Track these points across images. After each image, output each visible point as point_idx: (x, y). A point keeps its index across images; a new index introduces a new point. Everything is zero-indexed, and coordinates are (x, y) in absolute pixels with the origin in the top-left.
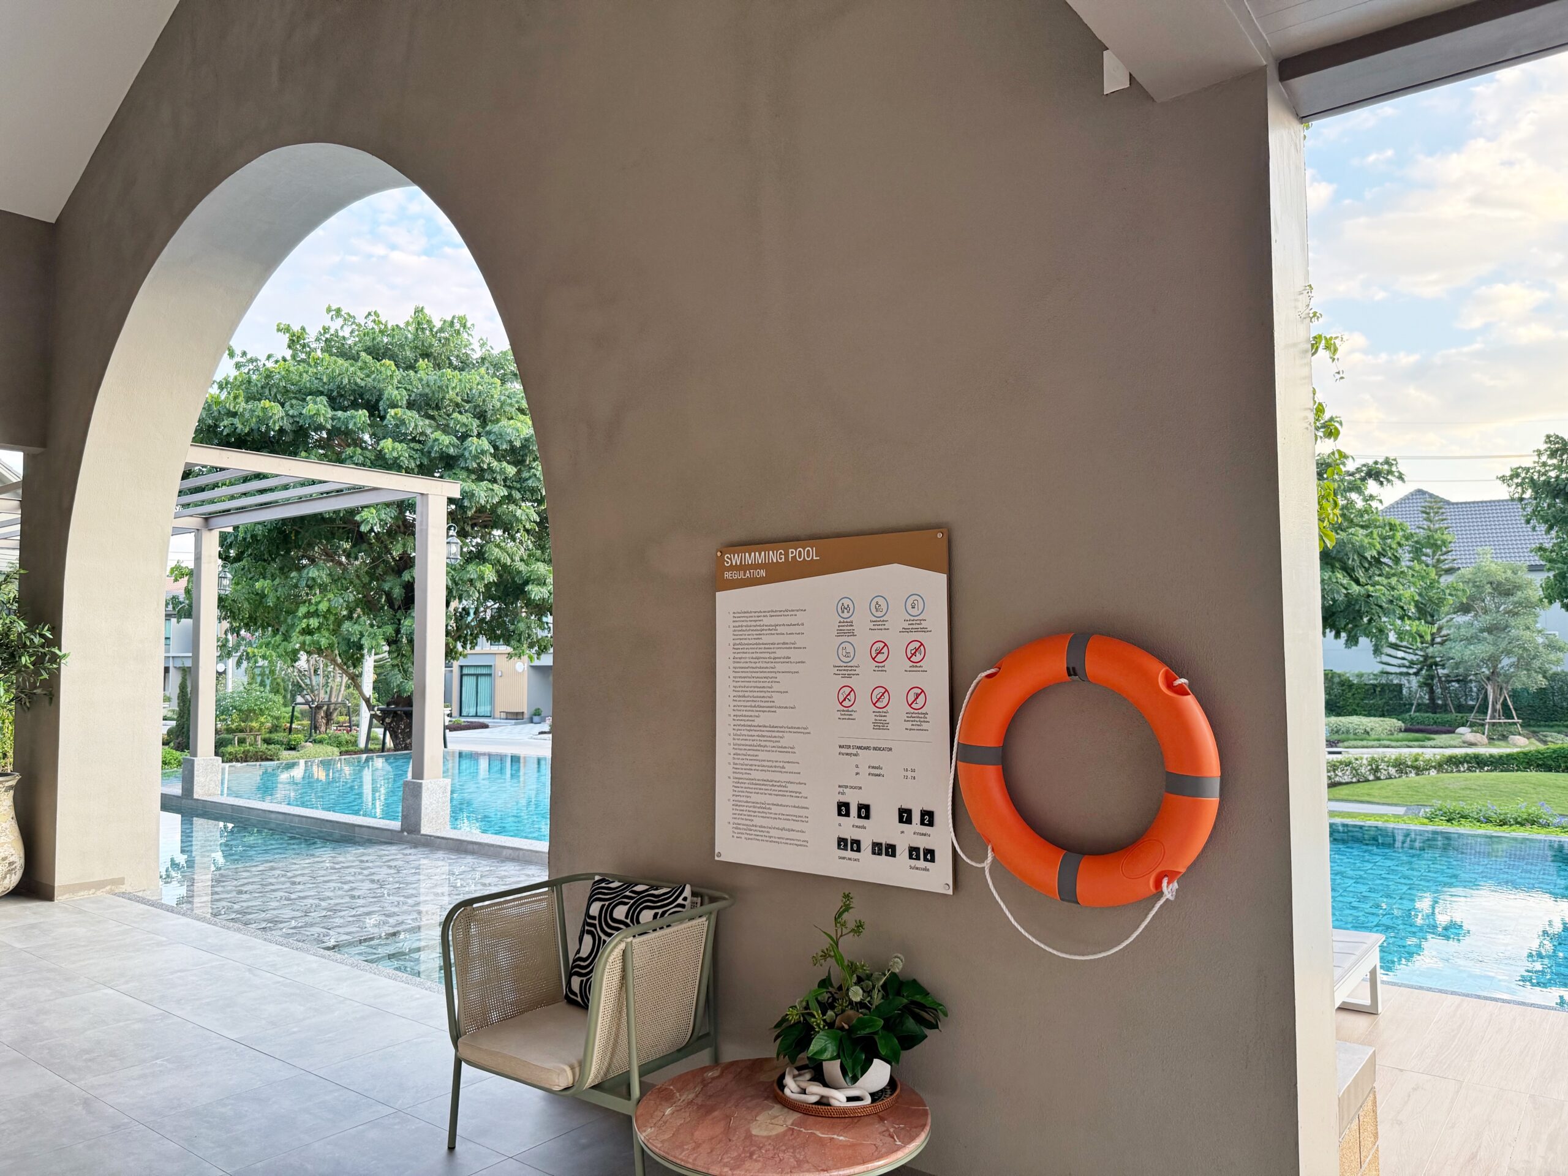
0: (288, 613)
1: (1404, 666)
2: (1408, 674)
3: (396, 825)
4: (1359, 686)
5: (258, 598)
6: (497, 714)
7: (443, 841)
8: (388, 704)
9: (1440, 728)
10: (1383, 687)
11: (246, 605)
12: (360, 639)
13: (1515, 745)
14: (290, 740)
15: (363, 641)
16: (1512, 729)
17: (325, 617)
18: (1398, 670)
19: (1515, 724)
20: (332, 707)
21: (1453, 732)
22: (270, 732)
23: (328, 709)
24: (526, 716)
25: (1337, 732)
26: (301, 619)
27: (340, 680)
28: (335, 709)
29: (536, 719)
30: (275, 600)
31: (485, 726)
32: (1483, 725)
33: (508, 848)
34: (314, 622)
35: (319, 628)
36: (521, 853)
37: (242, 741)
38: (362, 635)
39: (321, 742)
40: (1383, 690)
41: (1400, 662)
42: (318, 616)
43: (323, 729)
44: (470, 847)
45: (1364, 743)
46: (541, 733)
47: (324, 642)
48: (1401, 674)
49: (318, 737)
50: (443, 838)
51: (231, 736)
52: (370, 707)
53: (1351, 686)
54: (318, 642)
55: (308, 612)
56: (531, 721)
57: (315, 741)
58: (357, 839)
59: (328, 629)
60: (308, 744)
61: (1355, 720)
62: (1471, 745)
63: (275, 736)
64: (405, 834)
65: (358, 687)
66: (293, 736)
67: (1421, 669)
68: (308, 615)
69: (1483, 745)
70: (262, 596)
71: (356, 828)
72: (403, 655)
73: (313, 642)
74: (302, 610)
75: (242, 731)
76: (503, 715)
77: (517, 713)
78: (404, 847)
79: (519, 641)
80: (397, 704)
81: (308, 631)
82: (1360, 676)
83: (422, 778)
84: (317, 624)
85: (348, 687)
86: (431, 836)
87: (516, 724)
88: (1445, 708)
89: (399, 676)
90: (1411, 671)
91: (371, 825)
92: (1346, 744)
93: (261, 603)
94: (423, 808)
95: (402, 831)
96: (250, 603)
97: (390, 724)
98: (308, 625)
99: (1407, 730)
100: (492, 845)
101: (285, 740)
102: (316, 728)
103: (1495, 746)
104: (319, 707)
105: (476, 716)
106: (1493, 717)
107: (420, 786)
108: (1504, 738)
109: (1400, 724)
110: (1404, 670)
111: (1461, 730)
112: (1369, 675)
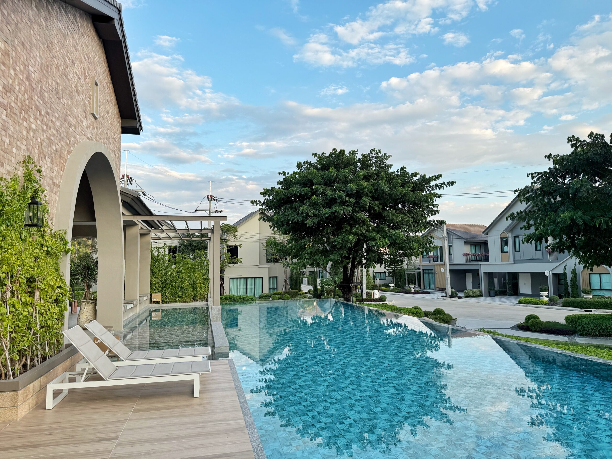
6: (435, 288)
76: (438, 289)
77: (443, 288)
105: (429, 288)
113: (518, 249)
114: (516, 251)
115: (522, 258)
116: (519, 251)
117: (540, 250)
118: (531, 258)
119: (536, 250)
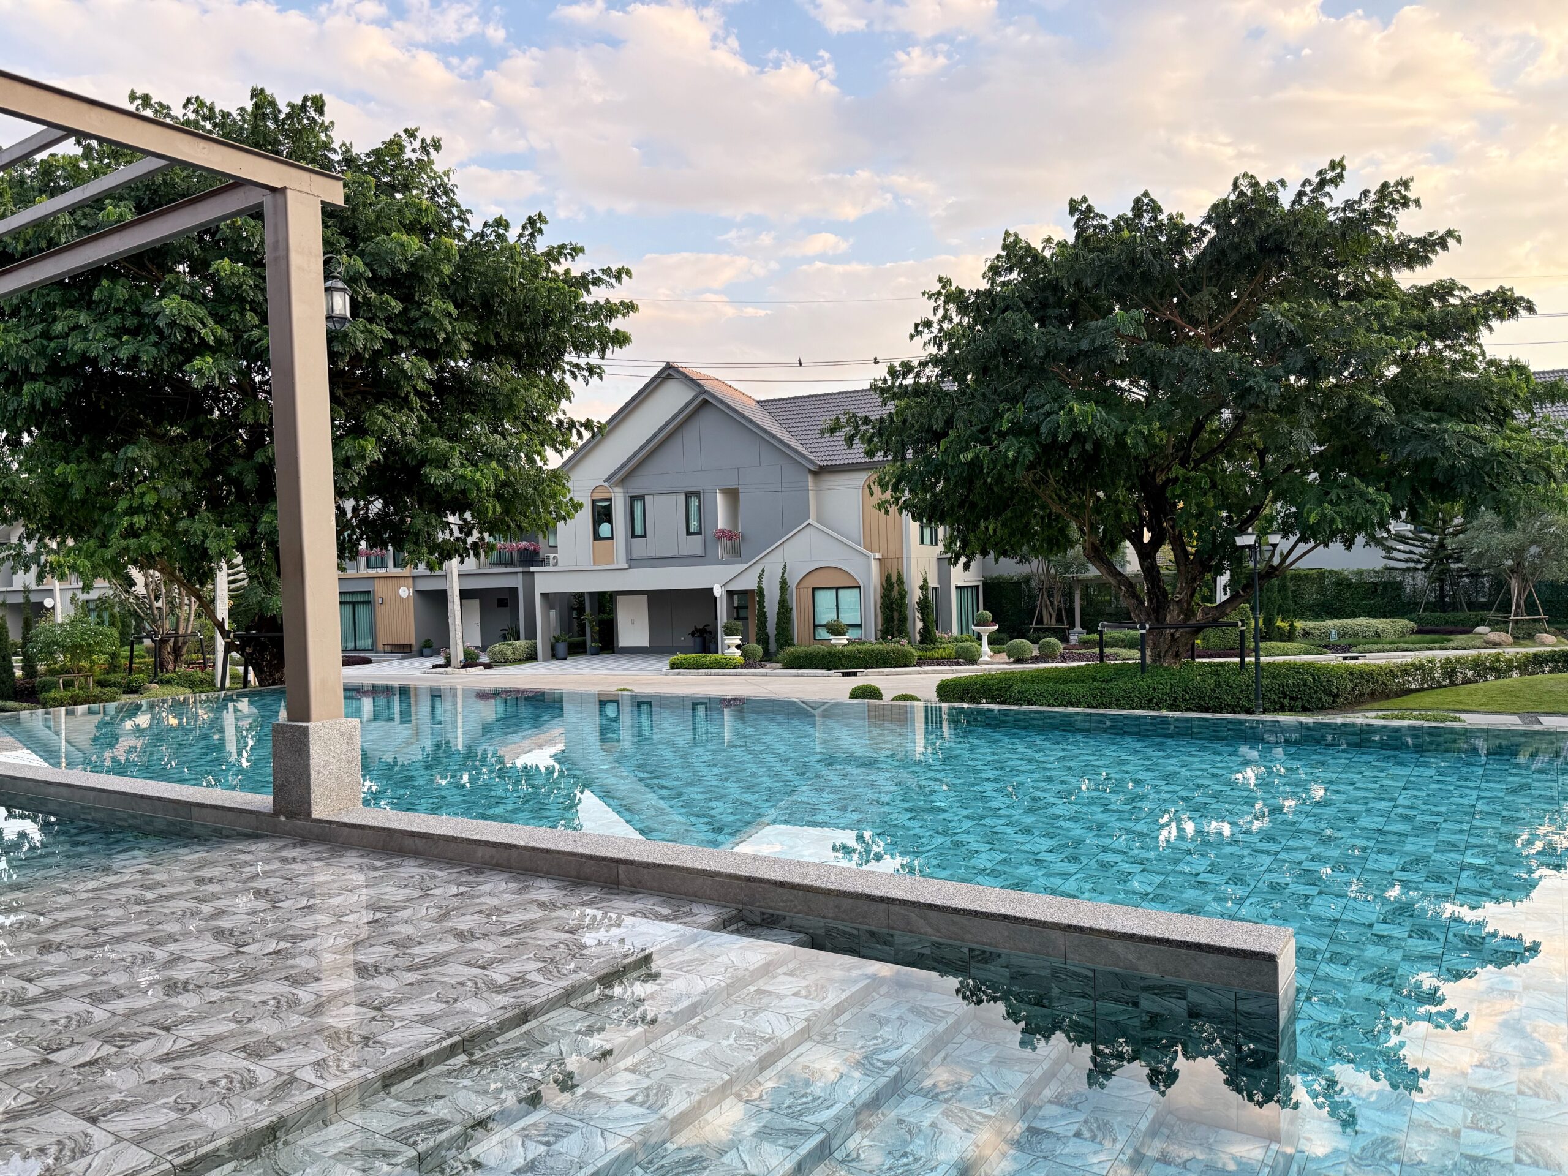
0: (103, 509)
1: (1412, 561)
2: (1416, 569)
3: (264, 801)
4: (1360, 585)
5: (60, 490)
6: (380, 647)
7: (355, 831)
8: (248, 629)
9: (1453, 628)
10: (1386, 585)
11: (43, 499)
12: (203, 542)
13: (1543, 644)
14: (130, 682)
15: (207, 544)
16: (1538, 626)
17: (155, 514)
18: (1403, 565)
19: (1541, 620)
20: (181, 639)
21: (1471, 632)
22: (108, 673)
23: (176, 642)
24: (415, 649)
25: (1344, 636)
26: (121, 516)
27: (190, 606)
28: (185, 643)
29: (426, 651)
30: (83, 491)
31: (368, 661)
32: (1507, 622)
33: (487, 843)
34: (139, 521)
35: (147, 529)
36: (514, 853)
37: (68, 685)
38: (205, 536)
39: (169, 682)
40: (1385, 588)
41: (1407, 556)
42: (145, 513)
43: (171, 666)
44: (409, 842)
45: (1380, 646)
46: (435, 667)
47: (155, 547)
48: (1408, 569)
49: (166, 676)
50: (354, 826)
51: (54, 679)
52: (225, 634)
53: (1349, 585)
54: (147, 547)
55: (131, 507)
56: (421, 654)
57: (161, 682)
58: (197, 830)
59: (160, 530)
60: (153, 685)
61: (1363, 622)
62: (1496, 645)
63: (112, 677)
64: (283, 818)
65: (212, 615)
66: (133, 677)
67: (1431, 564)
68: (131, 511)
69: (1508, 645)
70: (66, 486)
71: (194, 810)
72: (262, 564)
73: (140, 546)
74: (122, 505)
75: (68, 672)
76: (387, 648)
77: (403, 646)
78: (281, 843)
79: (416, 543)
80: (259, 630)
81: (131, 532)
82: (1360, 573)
83: (308, 719)
84: (143, 523)
85: (198, 616)
86: (330, 822)
87: (403, 658)
88: (1455, 606)
89: (260, 590)
90: (1420, 566)
91: (220, 803)
92: (1360, 647)
93: (65, 497)
94: (312, 772)
95: (277, 812)
96: (49, 497)
97: (251, 654)
98: (132, 525)
99: (1419, 632)
100: (454, 839)
101: (124, 682)
102: (162, 666)
103: (1520, 646)
104: (164, 641)
105: (355, 649)
106: (1516, 614)
107: (305, 732)
108: (1530, 636)
109: (1412, 624)
110: (1412, 565)
111: (1480, 629)
112: (1369, 572)
113: (639, 530)
114: (634, 536)
115: (651, 554)
116: (644, 536)
117: (699, 533)
118: (675, 553)
119: (688, 533)
